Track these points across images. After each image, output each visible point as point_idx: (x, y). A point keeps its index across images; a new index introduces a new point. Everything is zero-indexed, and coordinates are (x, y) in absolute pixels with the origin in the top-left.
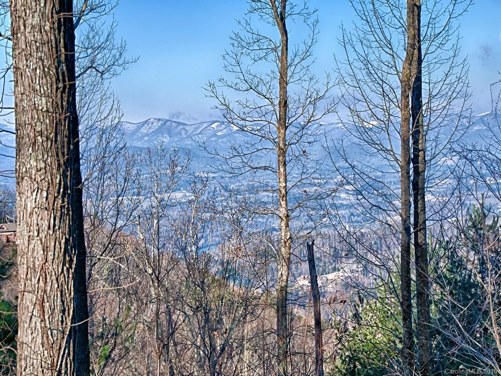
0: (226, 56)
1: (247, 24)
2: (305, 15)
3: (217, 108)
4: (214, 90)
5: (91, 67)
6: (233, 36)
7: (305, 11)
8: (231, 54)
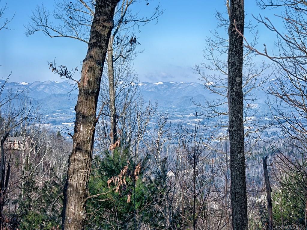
0: (206, 51)
1: (216, 32)
2: (251, 28)
3: (199, 79)
4: (198, 70)
5: (120, 55)
6: (207, 39)
7: (250, 26)
8: (208, 50)
